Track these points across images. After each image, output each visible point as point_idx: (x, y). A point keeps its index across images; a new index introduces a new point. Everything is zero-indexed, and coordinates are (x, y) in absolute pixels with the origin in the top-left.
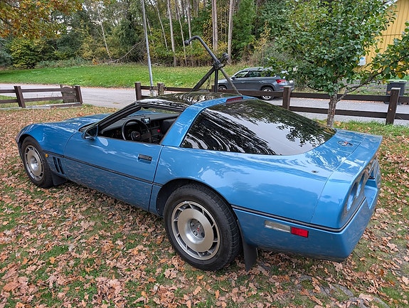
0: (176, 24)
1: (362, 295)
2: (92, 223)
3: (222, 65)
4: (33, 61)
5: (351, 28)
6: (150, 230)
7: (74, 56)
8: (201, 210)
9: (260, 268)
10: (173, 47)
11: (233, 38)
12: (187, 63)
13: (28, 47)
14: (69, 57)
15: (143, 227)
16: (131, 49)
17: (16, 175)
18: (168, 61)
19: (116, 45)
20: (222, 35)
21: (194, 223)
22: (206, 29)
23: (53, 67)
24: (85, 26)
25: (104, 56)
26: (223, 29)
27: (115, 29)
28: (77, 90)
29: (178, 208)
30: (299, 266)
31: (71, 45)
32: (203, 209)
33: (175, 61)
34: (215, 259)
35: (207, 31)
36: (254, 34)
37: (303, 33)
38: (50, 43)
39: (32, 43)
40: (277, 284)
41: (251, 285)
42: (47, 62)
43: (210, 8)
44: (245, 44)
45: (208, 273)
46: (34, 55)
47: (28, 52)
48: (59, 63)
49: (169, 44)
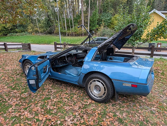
0: (67, 20)
1: (152, 108)
2: (55, 90)
3: (92, 36)
4: (6, 33)
5: (140, 23)
6: (77, 92)
7: (24, 31)
8: (100, 82)
9: (119, 102)
10: (66, 29)
11: (90, 26)
12: (72, 35)
13: (4, 27)
14: (22, 32)
15: (74, 91)
16: (49, 29)
17: (19, 75)
18: (64, 34)
19: (43, 27)
20: (86, 25)
21: (97, 87)
22: (79, 22)
23: (15, 36)
24: (29, 19)
25: (37, 32)
26: (86, 22)
27: (43, 21)
28: (29, 45)
29: (91, 82)
30: (131, 101)
31: (23, 27)
32: (101, 81)
33: (67, 34)
34: (105, 98)
35: (79, 23)
36: (98, 24)
37: (124, 25)
38: (14, 26)
39: (6, 26)
40: (125, 106)
41: (117, 106)
42: (13, 34)
43: (81, 14)
44: (95, 28)
45: (102, 104)
46: (7, 31)
47: (4, 29)
48: (18, 34)
49: (65, 27)
